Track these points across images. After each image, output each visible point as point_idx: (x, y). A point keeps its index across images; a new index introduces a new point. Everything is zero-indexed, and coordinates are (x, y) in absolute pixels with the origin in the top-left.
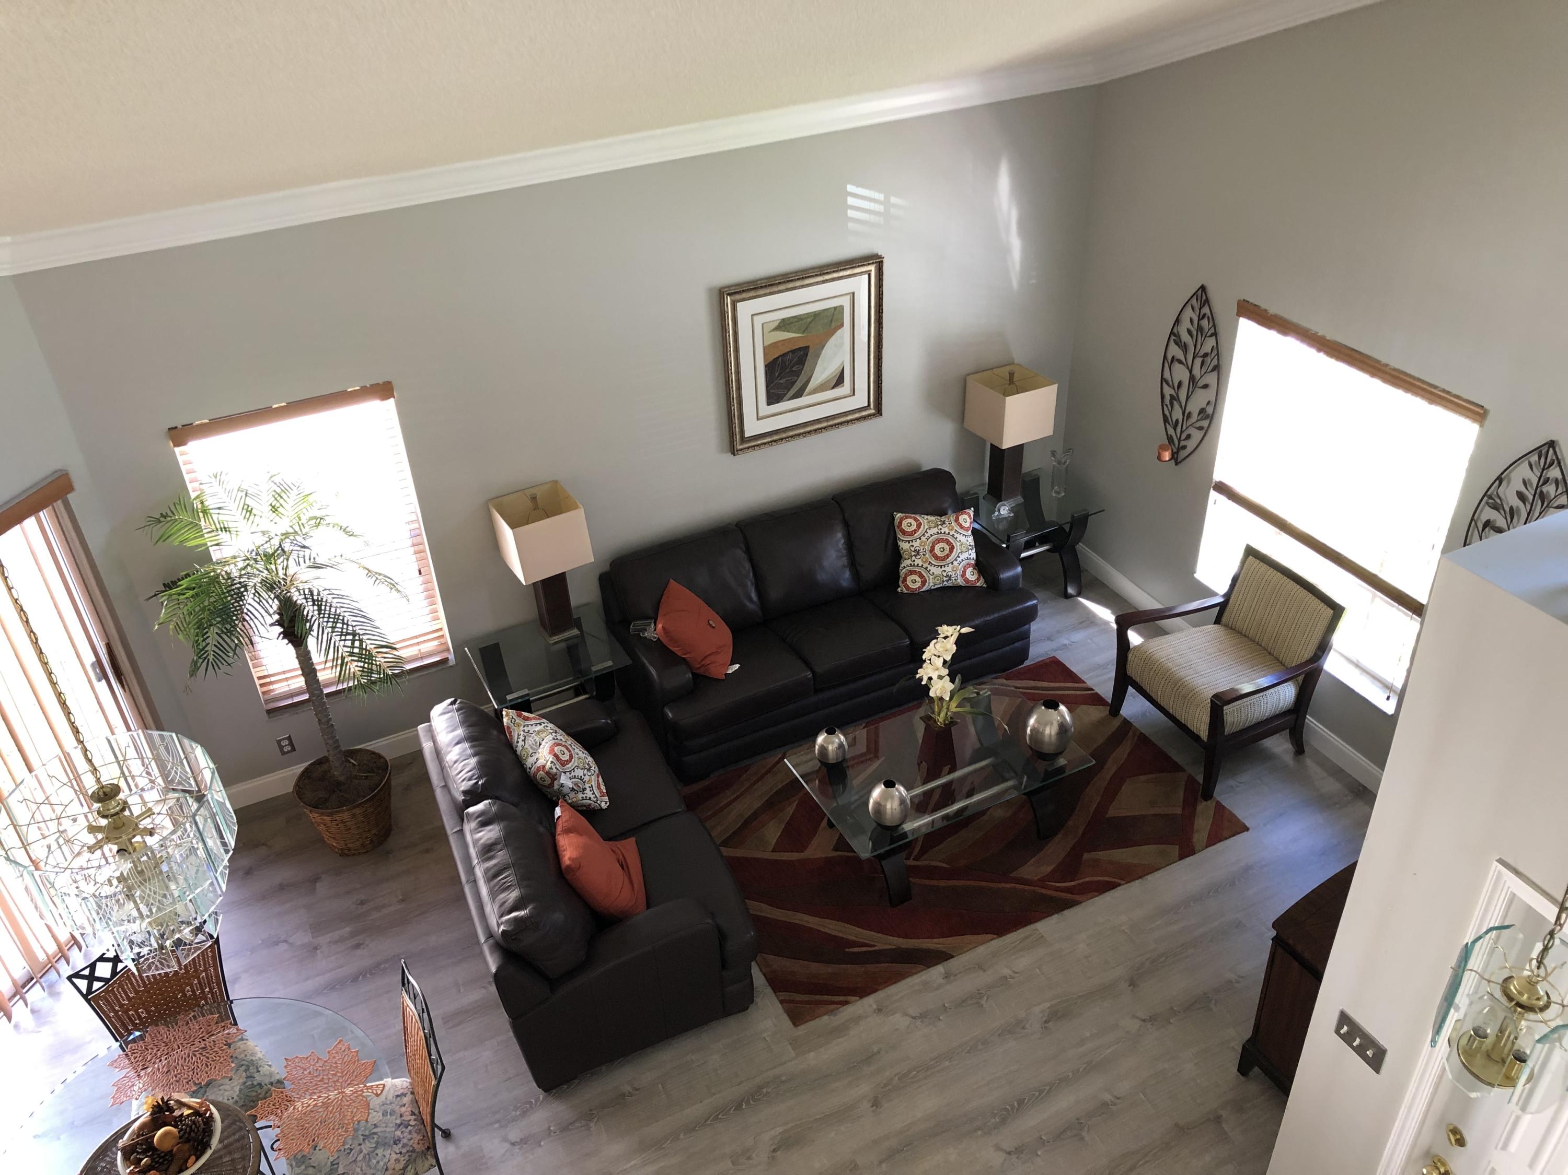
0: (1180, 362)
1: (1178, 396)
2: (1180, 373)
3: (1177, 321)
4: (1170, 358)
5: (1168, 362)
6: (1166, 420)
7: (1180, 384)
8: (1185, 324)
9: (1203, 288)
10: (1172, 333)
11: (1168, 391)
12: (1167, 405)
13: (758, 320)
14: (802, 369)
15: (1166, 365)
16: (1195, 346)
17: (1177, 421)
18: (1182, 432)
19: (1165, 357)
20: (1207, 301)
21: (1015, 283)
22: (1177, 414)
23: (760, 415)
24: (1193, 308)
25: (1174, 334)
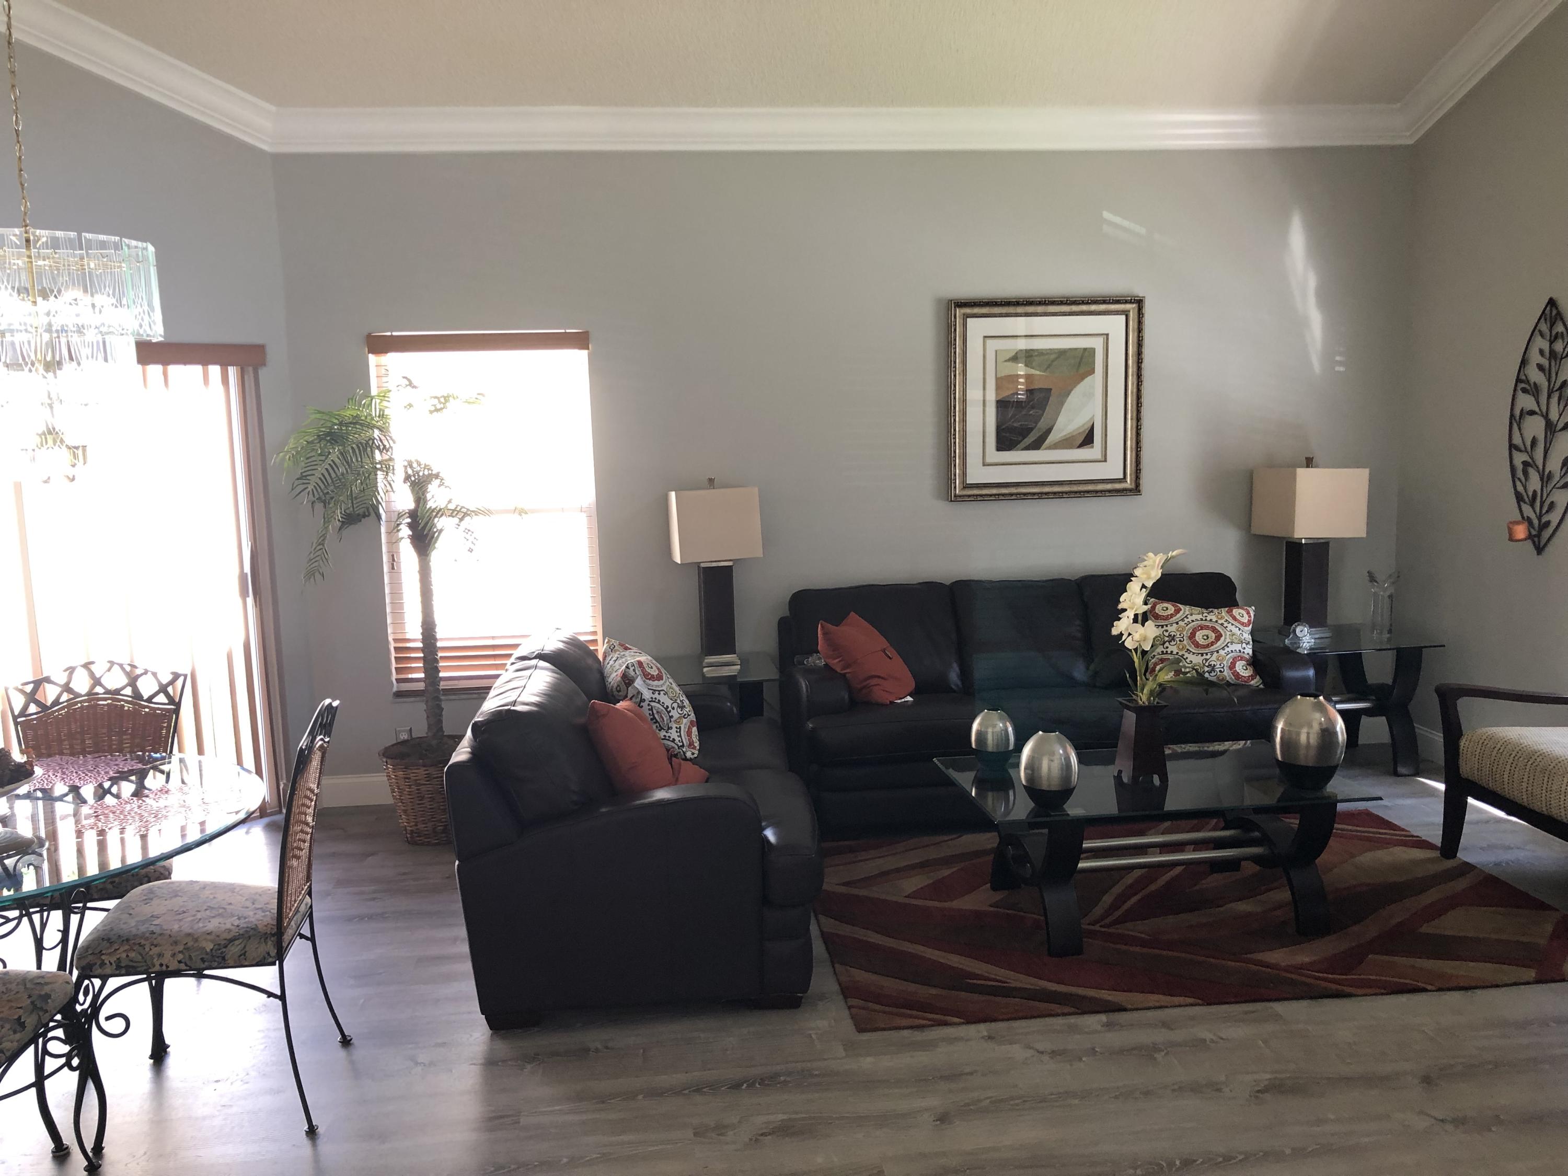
0: (1532, 413)
1: (1534, 461)
2: (1534, 427)
3: (1524, 362)
4: (1517, 412)
5: (1516, 419)
6: (1519, 498)
7: (1534, 442)
8: (1535, 358)
9: (1552, 303)
10: (1518, 380)
11: (1519, 458)
12: (1519, 479)
13: (992, 345)
14: (1043, 415)
15: (1515, 426)
16: (1549, 381)
17: (1535, 492)
18: (1542, 503)
19: (1512, 416)
20: (1559, 314)
21: (1316, 365)
22: (1534, 483)
23: (988, 460)
24: (1542, 335)
25: (1522, 384)
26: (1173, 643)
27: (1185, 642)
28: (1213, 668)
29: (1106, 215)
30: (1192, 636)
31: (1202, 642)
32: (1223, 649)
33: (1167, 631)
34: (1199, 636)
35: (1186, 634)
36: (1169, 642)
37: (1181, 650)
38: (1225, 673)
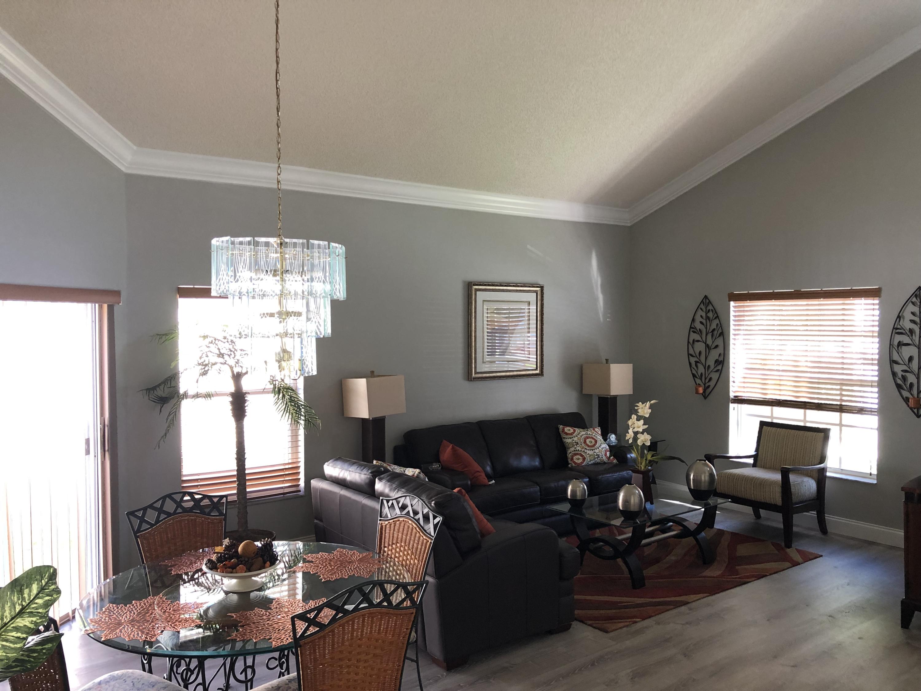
0: (698, 341)
1: (700, 360)
2: (700, 347)
3: (693, 320)
4: (691, 341)
5: (691, 343)
6: (694, 376)
7: (700, 353)
8: (698, 319)
9: (706, 297)
10: (691, 328)
11: (693, 360)
12: (694, 368)
13: (486, 305)
15: (690, 346)
16: (706, 328)
17: (702, 374)
18: (705, 379)
19: (688, 342)
20: (710, 302)
22: (701, 369)
23: (484, 360)
24: (701, 309)
25: (692, 329)
26: (578, 446)
27: (583, 445)
28: (598, 456)
29: (529, 246)
30: (585, 442)
31: (590, 444)
32: (600, 447)
33: (573, 440)
34: (588, 441)
35: (582, 441)
36: (576, 445)
37: (583, 448)
38: (604, 458)
